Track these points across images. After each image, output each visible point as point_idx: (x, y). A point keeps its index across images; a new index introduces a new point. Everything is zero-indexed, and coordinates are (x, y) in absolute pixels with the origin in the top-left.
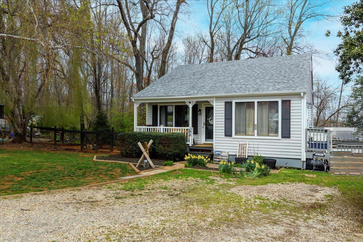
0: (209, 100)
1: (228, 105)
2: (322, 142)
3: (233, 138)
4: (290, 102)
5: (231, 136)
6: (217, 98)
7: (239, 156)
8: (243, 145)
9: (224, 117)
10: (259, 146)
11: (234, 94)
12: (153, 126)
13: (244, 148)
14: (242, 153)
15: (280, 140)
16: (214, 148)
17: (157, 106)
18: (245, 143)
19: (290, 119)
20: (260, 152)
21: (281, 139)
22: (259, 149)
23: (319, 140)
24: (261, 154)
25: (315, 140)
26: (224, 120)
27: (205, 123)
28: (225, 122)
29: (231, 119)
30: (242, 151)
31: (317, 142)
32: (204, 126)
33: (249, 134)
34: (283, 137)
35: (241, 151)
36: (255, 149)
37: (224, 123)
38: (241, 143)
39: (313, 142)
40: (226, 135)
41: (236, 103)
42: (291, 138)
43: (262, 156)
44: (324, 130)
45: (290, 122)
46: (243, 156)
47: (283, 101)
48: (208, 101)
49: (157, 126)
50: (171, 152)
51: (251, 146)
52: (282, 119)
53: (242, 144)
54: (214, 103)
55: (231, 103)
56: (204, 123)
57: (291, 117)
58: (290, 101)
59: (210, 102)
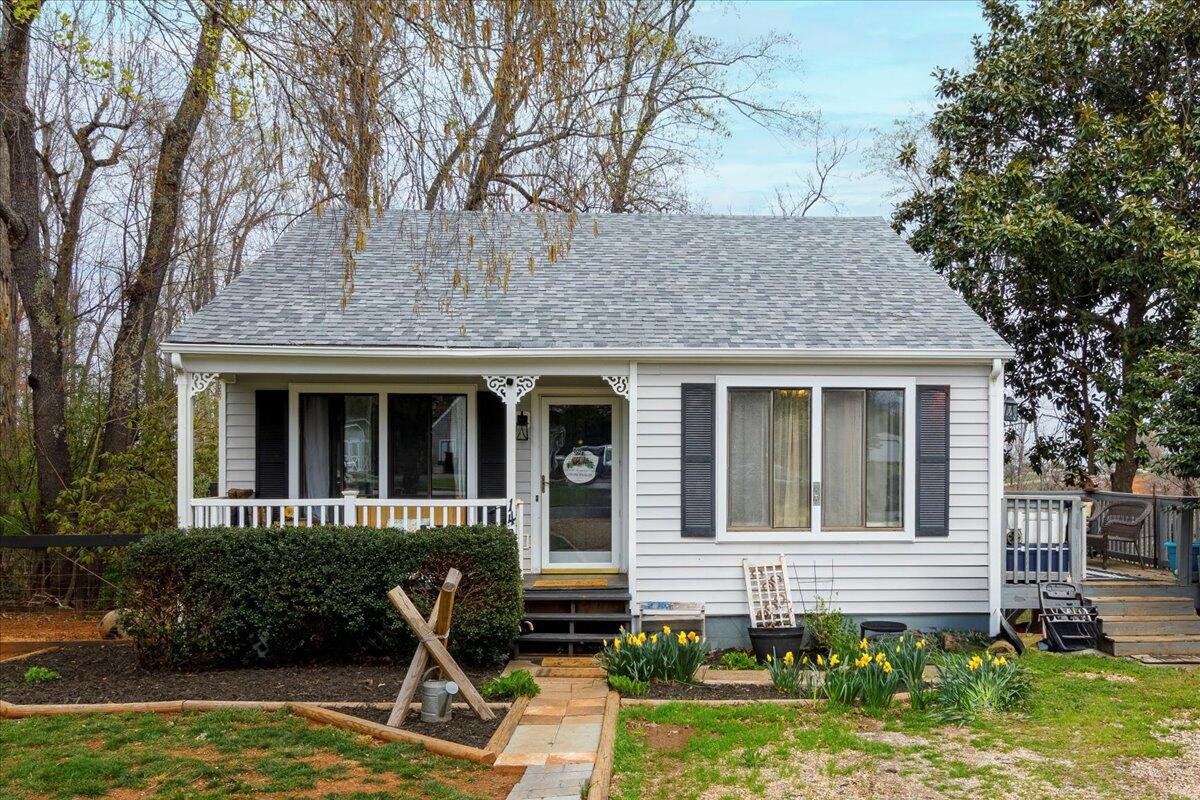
0: (604, 373)
1: (697, 399)
2: (1055, 545)
3: (720, 543)
4: (948, 395)
5: (709, 532)
6: (646, 364)
7: (759, 617)
8: (766, 572)
9: (677, 453)
10: (838, 573)
11: (724, 351)
12: (258, 496)
13: (772, 581)
14: (770, 606)
15: (911, 542)
16: (632, 591)
17: (282, 397)
18: (774, 562)
19: (948, 460)
20: (842, 597)
21: (914, 539)
22: (838, 585)
23: (1044, 539)
24: (841, 605)
25: (1032, 539)
26: (677, 465)
27: (547, 480)
28: (683, 472)
29: (710, 460)
30: (770, 599)
31: (1039, 545)
32: (543, 490)
33: (786, 524)
34: (921, 532)
35: (765, 596)
36: (820, 586)
37: (677, 477)
38: (757, 563)
39: (1023, 549)
40: (686, 532)
41: (731, 390)
42: (952, 536)
43: (843, 612)
44: (1062, 503)
45: (947, 471)
46: (778, 616)
47: (920, 389)
48: (600, 378)
49: (285, 495)
50: (477, 623)
51: (801, 573)
52: (917, 460)
53: (761, 569)
54: (633, 385)
55: (710, 389)
56: (543, 478)
57: (953, 454)
58: (946, 389)
59: (611, 383)
